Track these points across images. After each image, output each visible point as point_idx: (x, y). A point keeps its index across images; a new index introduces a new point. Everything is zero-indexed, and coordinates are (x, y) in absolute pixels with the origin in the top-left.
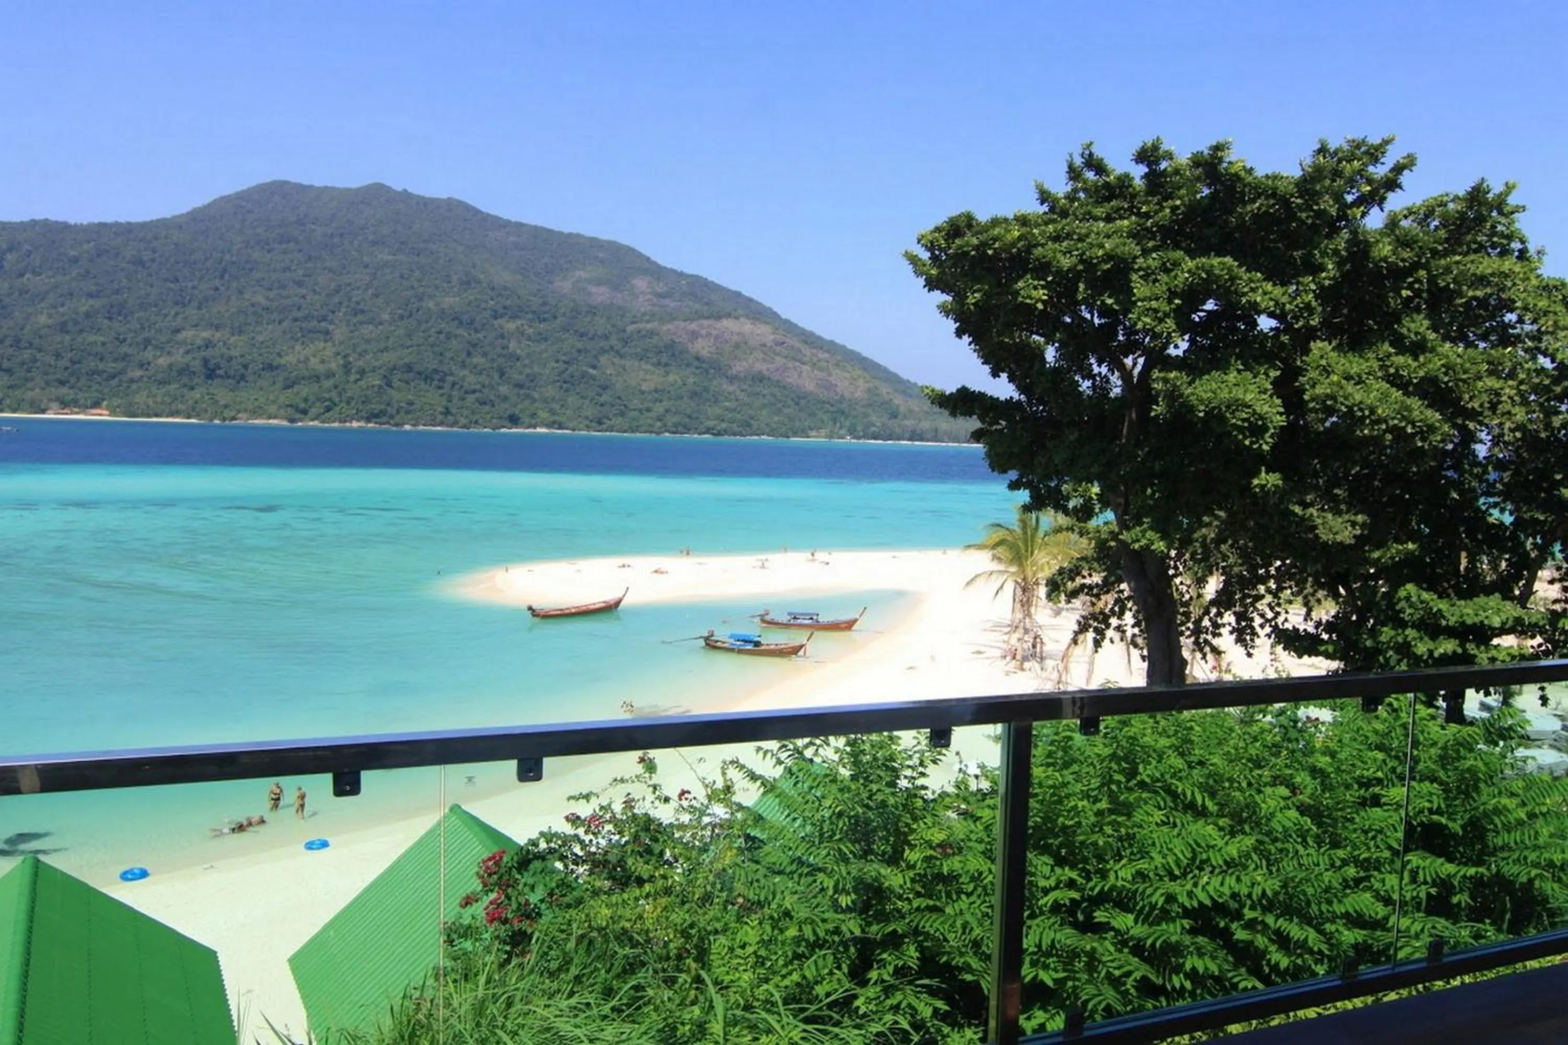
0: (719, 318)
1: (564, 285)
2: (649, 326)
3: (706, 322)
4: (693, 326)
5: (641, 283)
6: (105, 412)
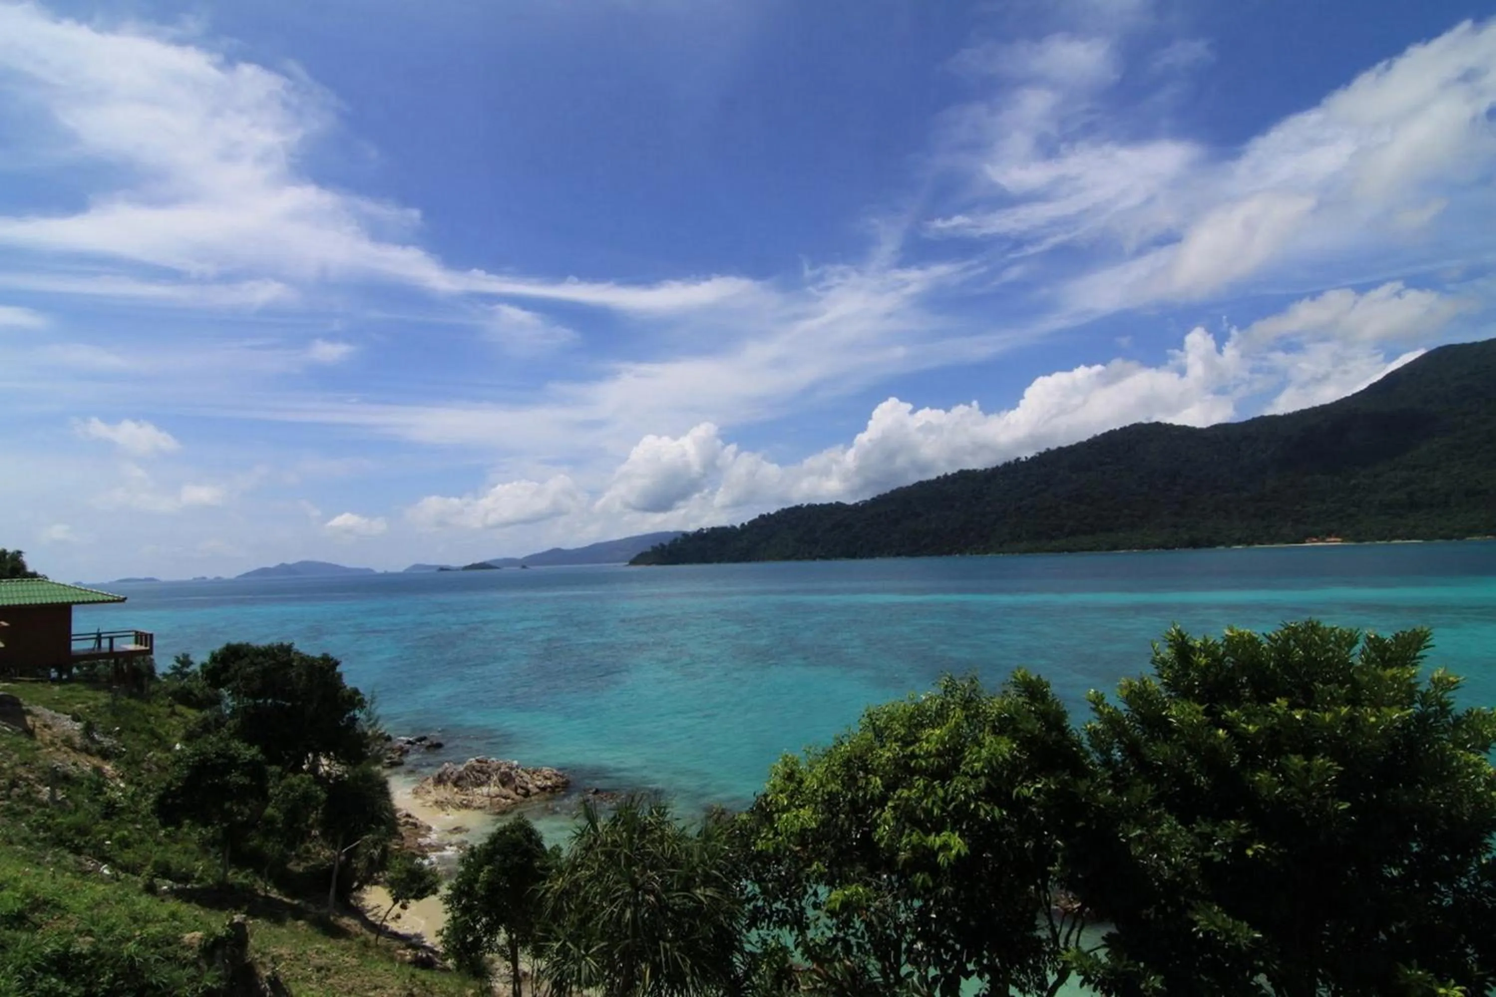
6: (1339, 540)
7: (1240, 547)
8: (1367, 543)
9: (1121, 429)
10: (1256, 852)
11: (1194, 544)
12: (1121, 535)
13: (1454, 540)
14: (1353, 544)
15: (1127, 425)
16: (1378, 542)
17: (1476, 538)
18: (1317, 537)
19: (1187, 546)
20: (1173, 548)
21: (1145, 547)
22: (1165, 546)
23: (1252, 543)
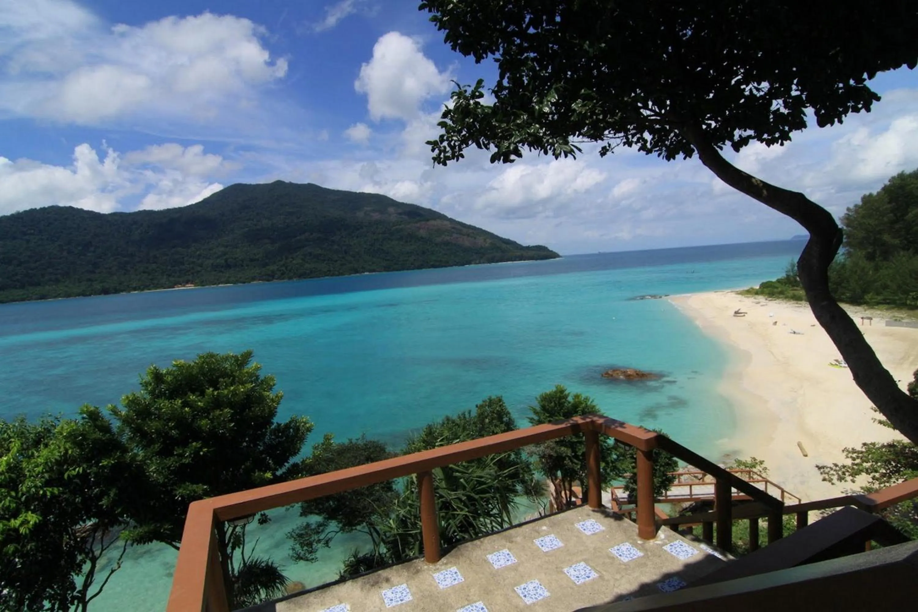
0: (428, 220)
1: (360, 214)
2: (401, 227)
3: (423, 222)
4: (418, 225)
5: (391, 210)
6: (192, 285)
7: (136, 292)
8: (207, 287)
9: (41, 209)
10: (204, 452)
11: (106, 292)
12: (47, 287)
13: (246, 284)
14: (199, 287)
15: (46, 206)
16: (212, 286)
17: (255, 282)
18: (181, 284)
19: (100, 294)
20: (90, 295)
21: (68, 295)
22: (84, 294)
23: (143, 290)
